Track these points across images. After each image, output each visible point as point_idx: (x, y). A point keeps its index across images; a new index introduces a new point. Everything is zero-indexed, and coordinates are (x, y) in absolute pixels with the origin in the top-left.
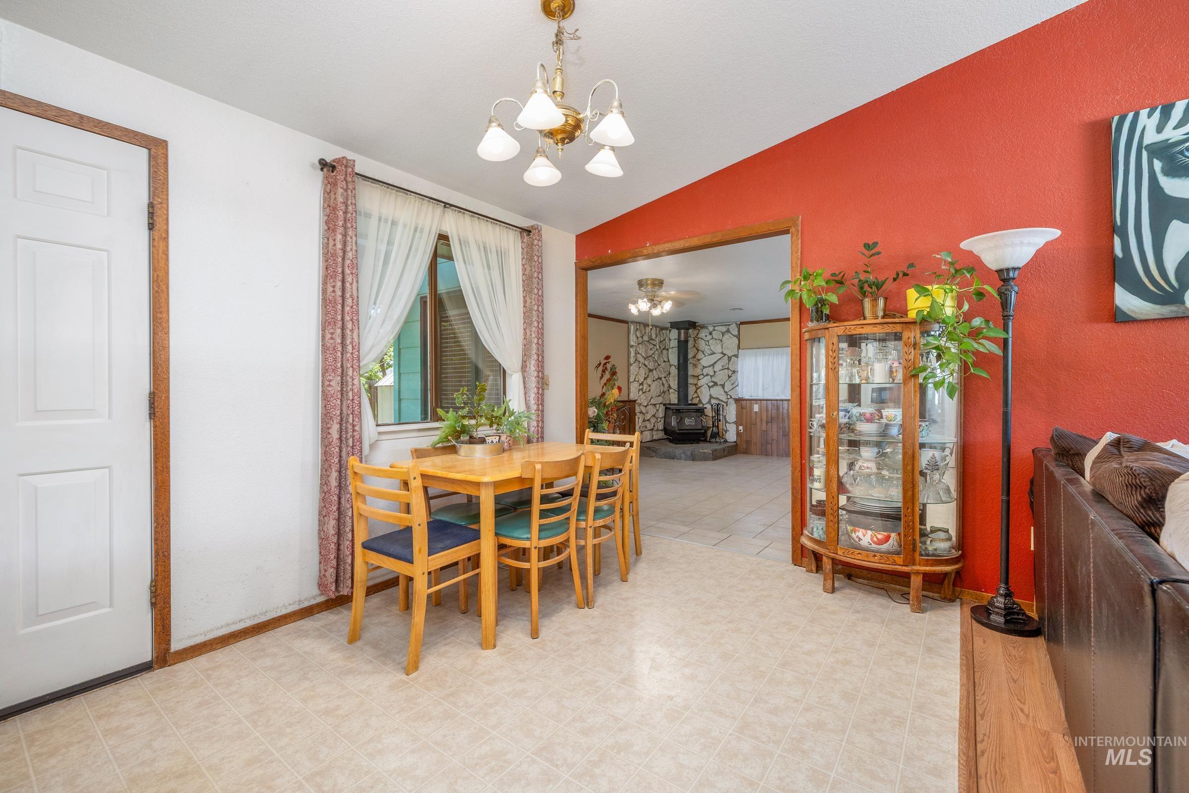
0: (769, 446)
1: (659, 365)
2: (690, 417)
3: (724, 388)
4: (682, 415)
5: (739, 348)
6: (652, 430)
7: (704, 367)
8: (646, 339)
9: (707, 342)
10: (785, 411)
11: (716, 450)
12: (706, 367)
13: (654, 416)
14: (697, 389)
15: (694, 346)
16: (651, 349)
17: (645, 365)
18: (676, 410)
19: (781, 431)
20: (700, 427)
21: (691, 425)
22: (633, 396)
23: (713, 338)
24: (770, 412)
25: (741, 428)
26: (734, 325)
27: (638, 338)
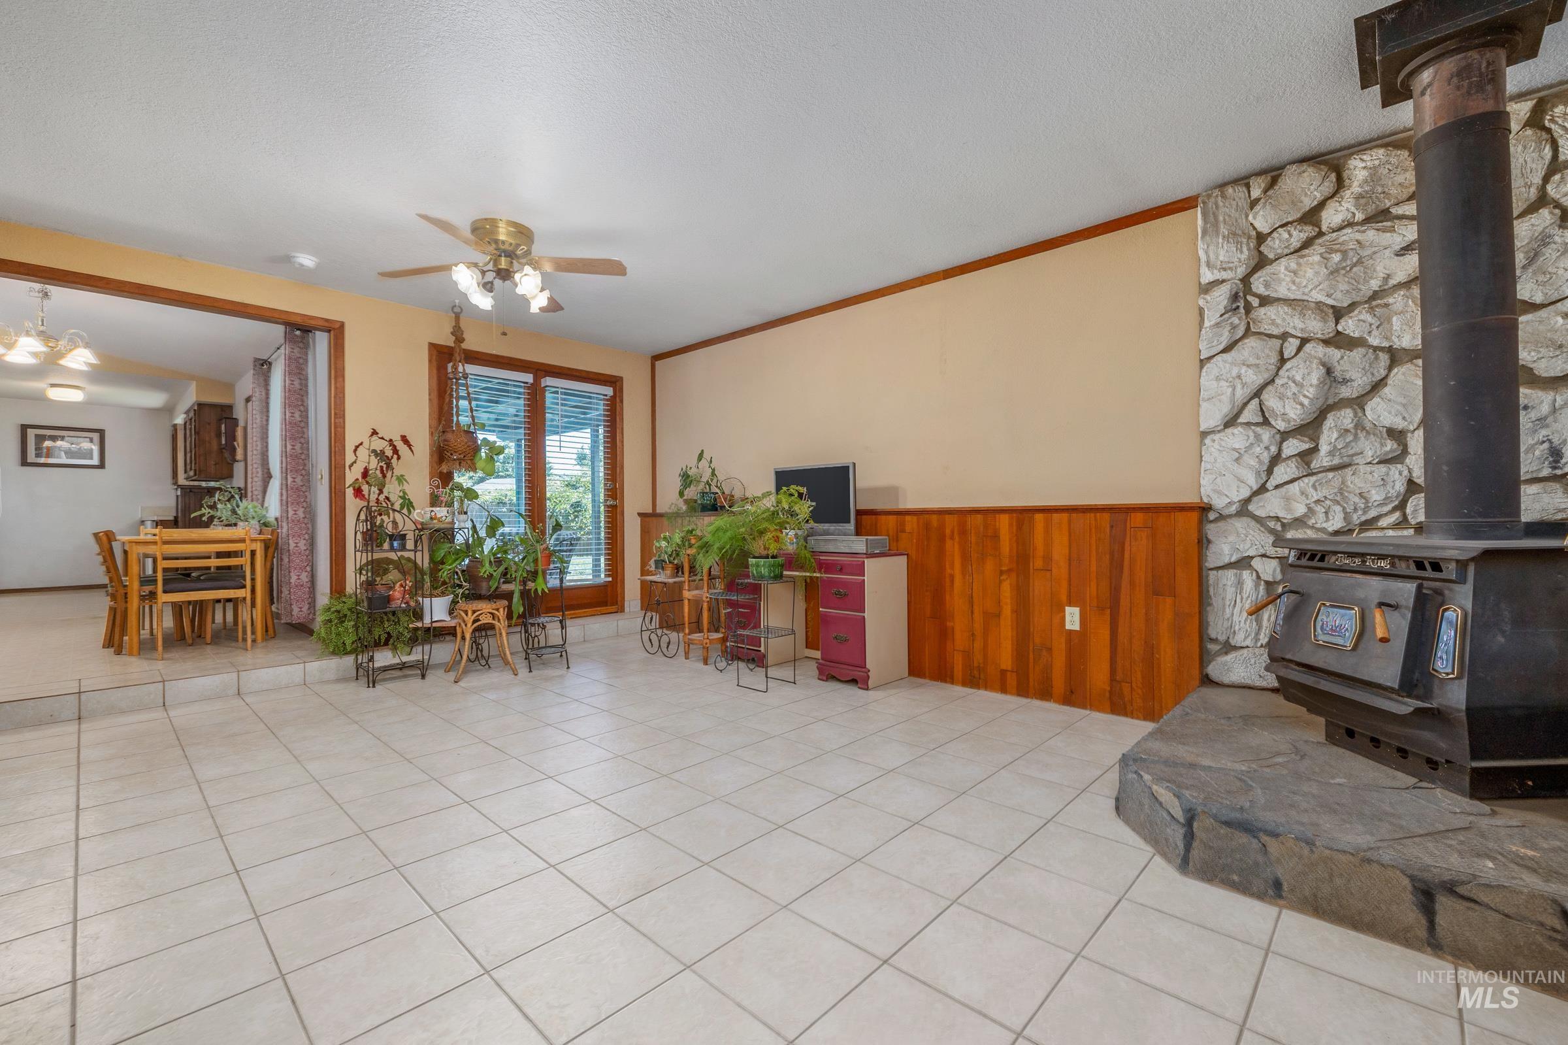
22: (1207, 492)
27: (1261, 238)
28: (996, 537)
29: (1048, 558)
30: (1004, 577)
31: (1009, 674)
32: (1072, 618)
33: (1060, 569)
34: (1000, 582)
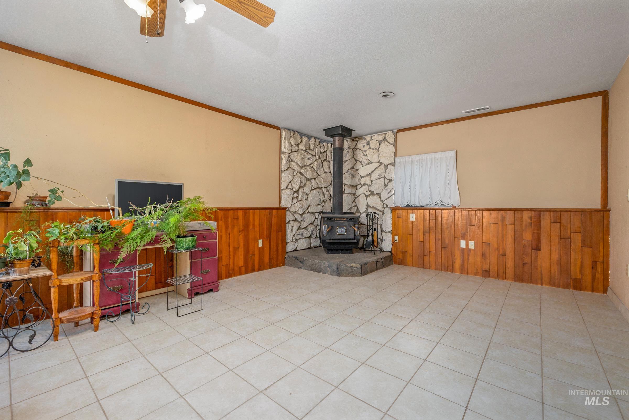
0: (426, 258)
1: (319, 175)
2: (341, 226)
3: (380, 197)
4: (333, 224)
5: (395, 155)
6: (310, 237)
7: (362, 177)
8: (302, 148)
9: (364, 153)
10: (445, 221)
11: (366, 264)
12: (364, 177)
13: (312, 224)
14: (355, 198)
15: (353, 157)
16: (309, 159)
17: (301, 173)
18: (328, 218)
19: (440, 243)
20: (352, 237)
21: (343, 235)
22: (283, 205)
23: (370, 148)
24: (427, 222)
25: (396, 238)
26: (391, 133)
27: (292, 146)
28: (238, 219)
29: (254, 225)
30: (241, 233)
31: (242, 267)
32: (260, 243)
33: (257, 229)
34: (239, 235)
